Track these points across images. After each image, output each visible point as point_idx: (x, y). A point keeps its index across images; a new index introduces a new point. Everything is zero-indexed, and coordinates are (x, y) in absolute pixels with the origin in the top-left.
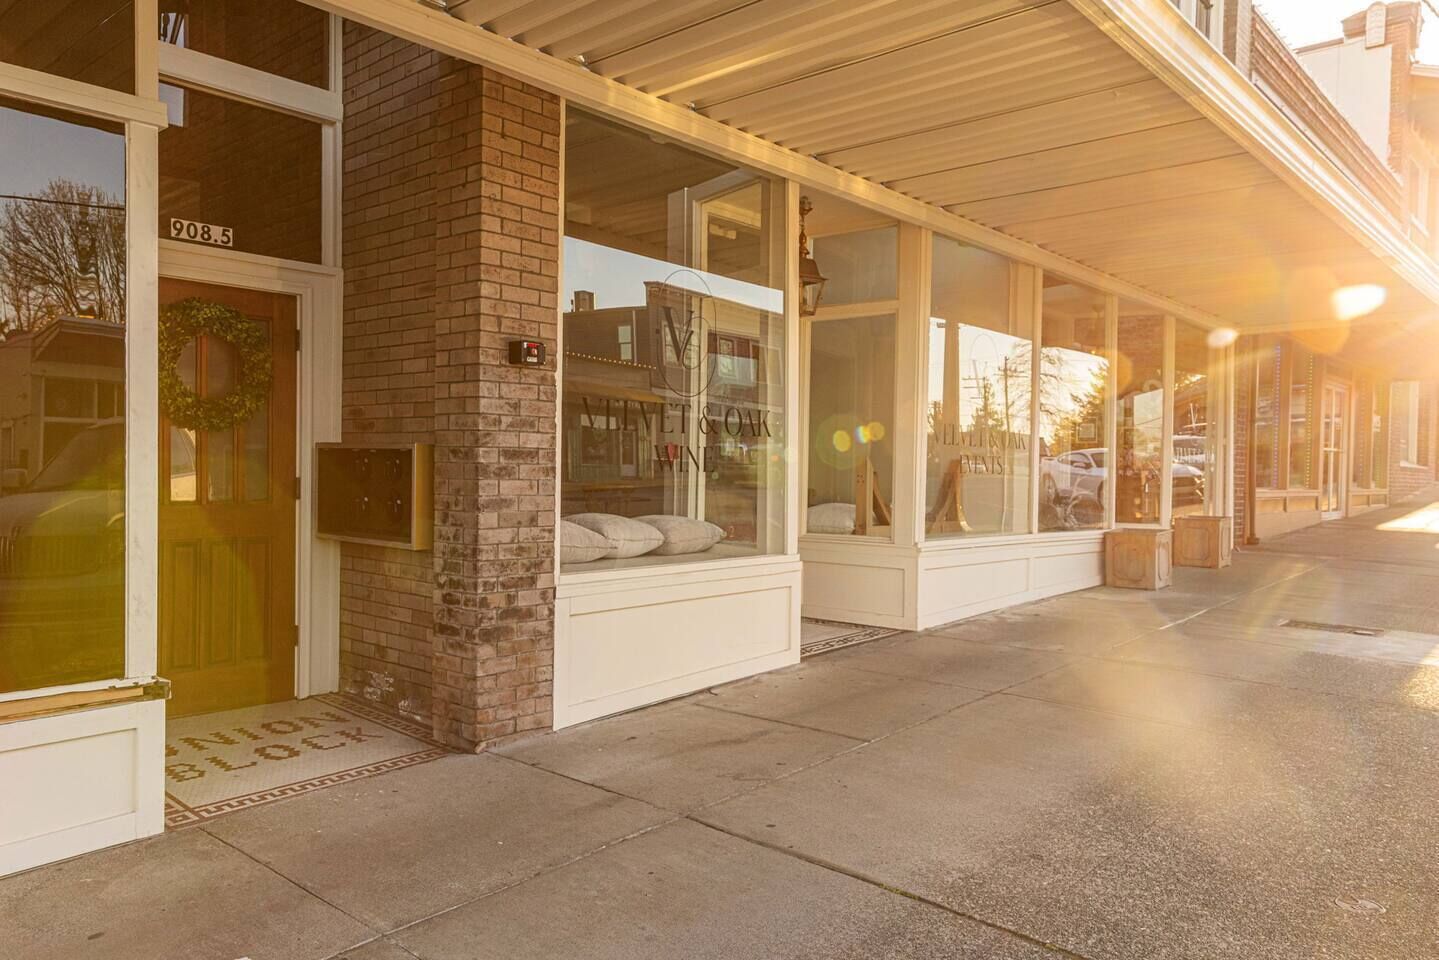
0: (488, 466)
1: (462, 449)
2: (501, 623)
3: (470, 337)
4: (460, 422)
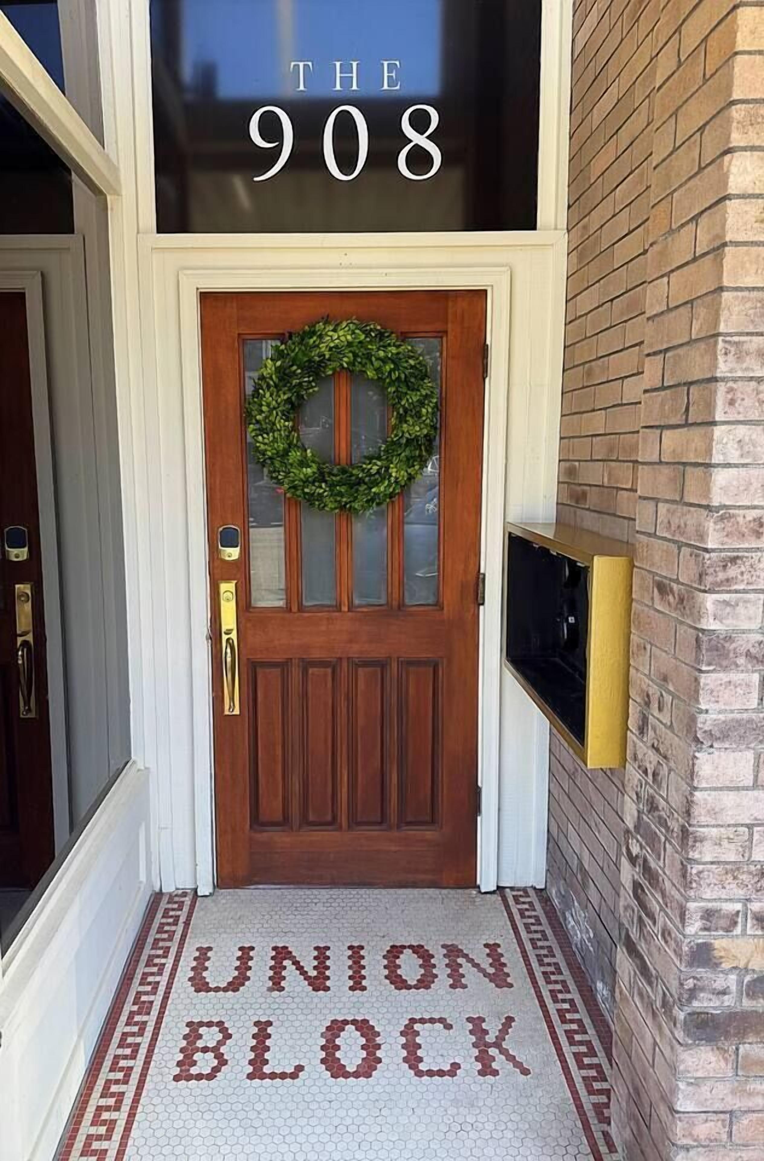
0: (729, 639)
1: (675, 586)
2: (747, 1004)
3: (701, 312)
4: (675, 522)
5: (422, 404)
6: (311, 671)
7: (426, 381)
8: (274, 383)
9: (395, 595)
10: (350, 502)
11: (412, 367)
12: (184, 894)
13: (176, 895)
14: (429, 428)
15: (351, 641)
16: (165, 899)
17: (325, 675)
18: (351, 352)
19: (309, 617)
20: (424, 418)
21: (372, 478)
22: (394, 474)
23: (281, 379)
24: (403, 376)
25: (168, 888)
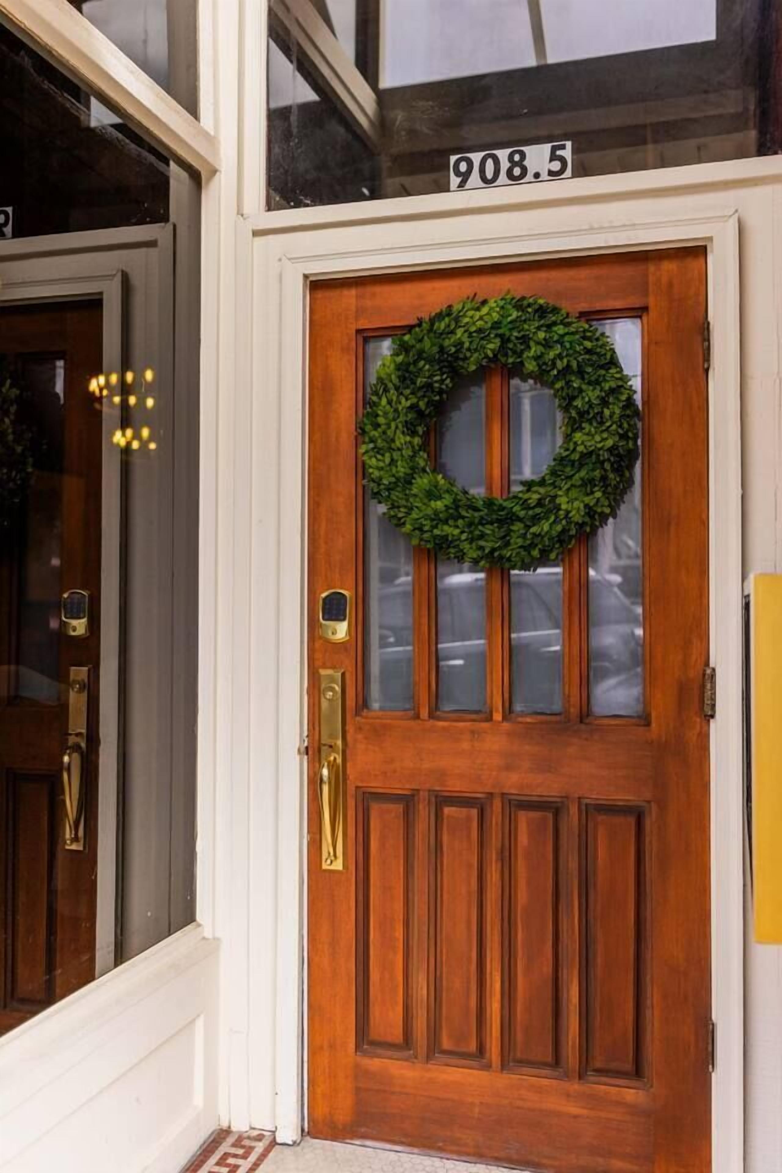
5: (604, 402)
6: (447, 810)
7: (611, 371)
8: (394, 385)
9: (575, 699)
10: (500, 548)
11: (588, 351)
12: (259, 1138)
13: (249, 1138)
14: (617, 438)
15: (508, 768)
16: (231, 1140)
17: (469, 819)
18: (497, 336)
19: (444, 728)
20: (608, 424)
21: (531, 512)
22: (564, 507)
23: (402, 379)
24: (574, 364)
25: (239, 1126)
